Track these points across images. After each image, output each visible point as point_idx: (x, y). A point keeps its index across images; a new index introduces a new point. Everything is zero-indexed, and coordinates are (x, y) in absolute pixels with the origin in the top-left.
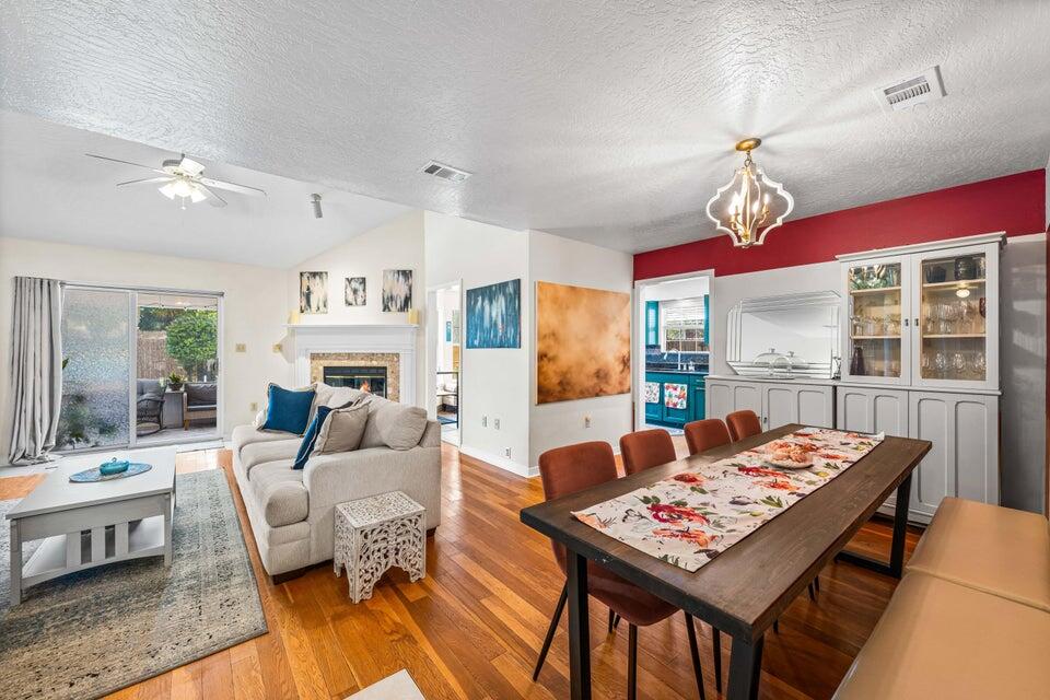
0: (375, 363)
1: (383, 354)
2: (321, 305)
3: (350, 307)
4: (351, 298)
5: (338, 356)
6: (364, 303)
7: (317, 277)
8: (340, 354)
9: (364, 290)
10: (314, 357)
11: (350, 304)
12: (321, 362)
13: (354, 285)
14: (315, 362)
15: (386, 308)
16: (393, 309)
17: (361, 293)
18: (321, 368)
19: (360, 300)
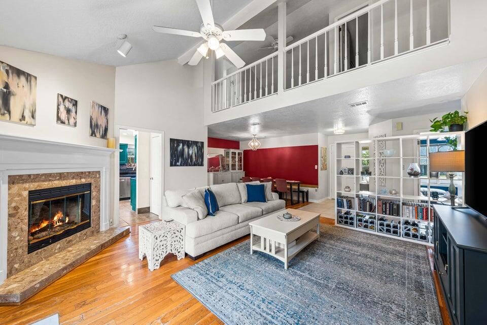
0: (83, 181)
1: (89, 172)
2: (27, 114)
3: (62, 126)
4: (63, 115)
5: (48, 177)
6: (75, 125)
7: (23, 79)
8: (50, 175)
9: (76, 113)
10: (13, 180)
11: (63, 123)
12: (27, 185)
13: (67, 104)
14: (16, 188)
15: (93, 134)
16: (98, 135)
17: (73, 114)
18: (25, 194)
19: (72, 121)
